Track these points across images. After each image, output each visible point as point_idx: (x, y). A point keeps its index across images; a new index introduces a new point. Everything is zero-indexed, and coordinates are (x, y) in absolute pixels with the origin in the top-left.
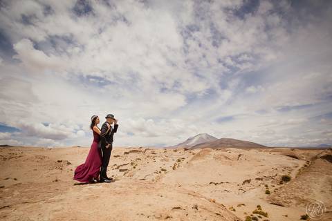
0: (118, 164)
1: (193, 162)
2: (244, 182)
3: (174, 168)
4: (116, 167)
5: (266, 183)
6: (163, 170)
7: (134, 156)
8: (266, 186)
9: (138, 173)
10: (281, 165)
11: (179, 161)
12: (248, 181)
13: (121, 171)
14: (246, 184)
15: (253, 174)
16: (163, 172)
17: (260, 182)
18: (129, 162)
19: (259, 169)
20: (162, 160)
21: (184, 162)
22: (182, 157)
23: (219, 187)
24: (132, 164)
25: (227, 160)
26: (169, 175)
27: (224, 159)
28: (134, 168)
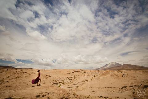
0: (69, 77)
1: (100, 77)
2: (123, 88)
3: (91, 80)
4: (68, 78)
5: (135, 88)
6: (86, 80)
7: (76, 73)
8: (134, 90)
9: (75, 81)
10: (146, 80)
11: (95, 76)
12: (125, 87)
13: (69, 80)
14: (124, 88)
15: (128, 83)
16: (86, 81)
17: (131, 88)
18: (74, 76)
19: (133, 81)
20: (87, 76)
21: (97, 77)
22: (97, 74)
23: (110, 89)
24: (74, 77)
25: (117, 77)
26: (88, 82)
27: (115, 76)
28: (75, 79)
